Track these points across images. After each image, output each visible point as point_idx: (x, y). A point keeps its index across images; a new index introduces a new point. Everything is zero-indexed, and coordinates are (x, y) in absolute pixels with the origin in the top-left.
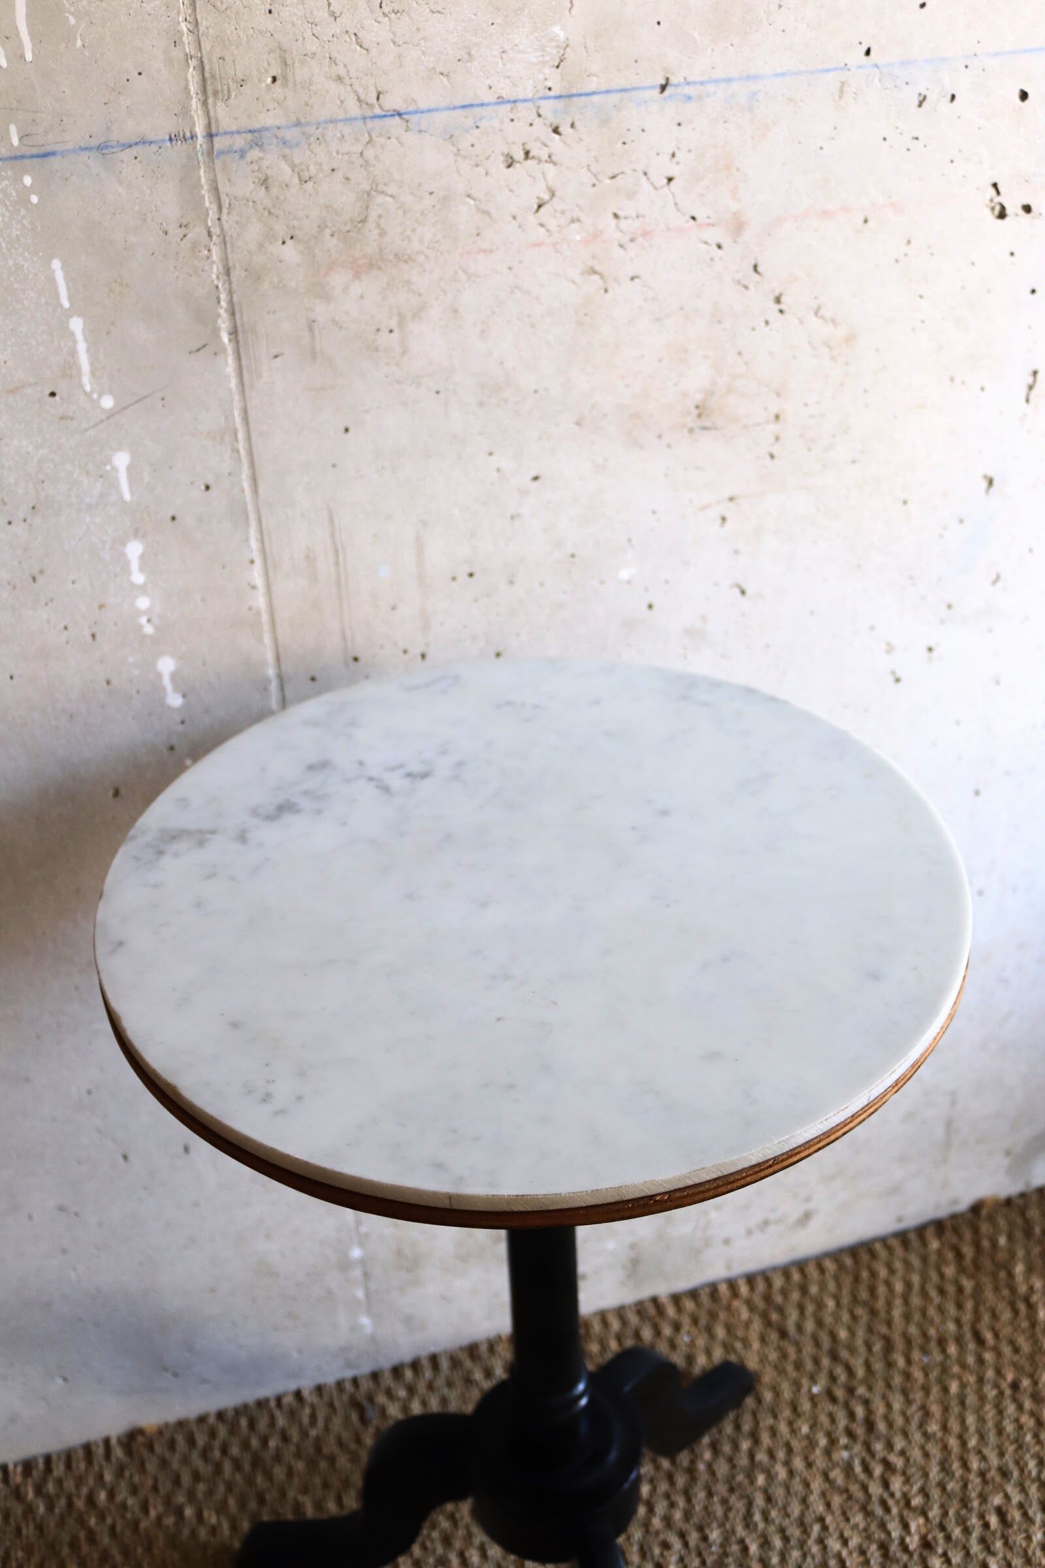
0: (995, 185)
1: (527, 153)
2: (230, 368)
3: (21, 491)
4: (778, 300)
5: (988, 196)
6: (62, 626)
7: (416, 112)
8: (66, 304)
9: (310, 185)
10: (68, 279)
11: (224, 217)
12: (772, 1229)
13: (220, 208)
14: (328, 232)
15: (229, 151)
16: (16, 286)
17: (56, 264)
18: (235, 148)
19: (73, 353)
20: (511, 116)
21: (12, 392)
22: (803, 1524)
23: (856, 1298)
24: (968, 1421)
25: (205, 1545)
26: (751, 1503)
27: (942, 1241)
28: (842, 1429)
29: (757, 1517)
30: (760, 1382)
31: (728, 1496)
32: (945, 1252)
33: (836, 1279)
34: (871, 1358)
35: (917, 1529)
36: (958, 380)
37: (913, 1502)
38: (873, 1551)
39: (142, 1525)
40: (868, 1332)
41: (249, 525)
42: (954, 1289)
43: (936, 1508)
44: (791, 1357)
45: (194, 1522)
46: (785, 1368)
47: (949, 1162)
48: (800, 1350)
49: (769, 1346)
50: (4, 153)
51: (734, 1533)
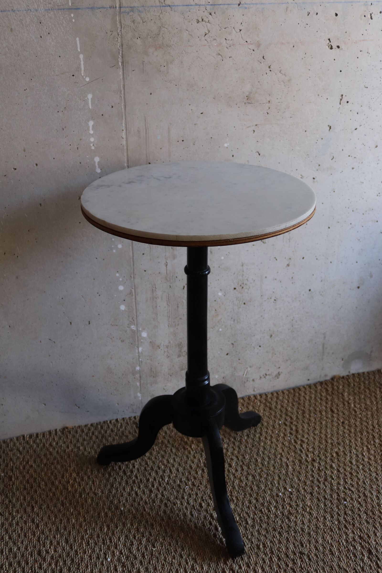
0: (329, 39)
1: (203, 20)
2: (121, 73)
3: (62, 103)
4: (269, 67)
5: (327, 42)
6: (69, 144)
7: (174, 6)
8: (79, 50)
9: (145, 23)
10: (80, 43)
11: (122, 30)
12: (267, 377)
13: (121, 27)
14: (149, 36)
15: (125, 12)
16: (66, 44)
17: (78, 39)
18: (127, 11)
19: (80, 64)
20: (199, 9)
21: (63, 74)
22: (275, 455)
23: (294, 400)
24: (328, 431)
25: (87, 456)
26: (259, 449)
27: (322, 387)
28: (288, 432)
29: (261, 453)
30: (263, 420)
31: (252, 447)
32: (322, 389)
33: (288, 395)
34: (298, 415)
35: (311, 457)
36: (320, 95)
37: (310, 450)
38: (297, 462)
39: (67, 451)
40: (297, 409)
41: (123, 119)
42: (325, 399)
43: (317, 451)
44: (273, 415)
45: (83, 451)
46: (271, 417)
47: (324, 360)
48: (276, 413)
49: (266, 411)
50: (67, 7)
51: (253, 457)
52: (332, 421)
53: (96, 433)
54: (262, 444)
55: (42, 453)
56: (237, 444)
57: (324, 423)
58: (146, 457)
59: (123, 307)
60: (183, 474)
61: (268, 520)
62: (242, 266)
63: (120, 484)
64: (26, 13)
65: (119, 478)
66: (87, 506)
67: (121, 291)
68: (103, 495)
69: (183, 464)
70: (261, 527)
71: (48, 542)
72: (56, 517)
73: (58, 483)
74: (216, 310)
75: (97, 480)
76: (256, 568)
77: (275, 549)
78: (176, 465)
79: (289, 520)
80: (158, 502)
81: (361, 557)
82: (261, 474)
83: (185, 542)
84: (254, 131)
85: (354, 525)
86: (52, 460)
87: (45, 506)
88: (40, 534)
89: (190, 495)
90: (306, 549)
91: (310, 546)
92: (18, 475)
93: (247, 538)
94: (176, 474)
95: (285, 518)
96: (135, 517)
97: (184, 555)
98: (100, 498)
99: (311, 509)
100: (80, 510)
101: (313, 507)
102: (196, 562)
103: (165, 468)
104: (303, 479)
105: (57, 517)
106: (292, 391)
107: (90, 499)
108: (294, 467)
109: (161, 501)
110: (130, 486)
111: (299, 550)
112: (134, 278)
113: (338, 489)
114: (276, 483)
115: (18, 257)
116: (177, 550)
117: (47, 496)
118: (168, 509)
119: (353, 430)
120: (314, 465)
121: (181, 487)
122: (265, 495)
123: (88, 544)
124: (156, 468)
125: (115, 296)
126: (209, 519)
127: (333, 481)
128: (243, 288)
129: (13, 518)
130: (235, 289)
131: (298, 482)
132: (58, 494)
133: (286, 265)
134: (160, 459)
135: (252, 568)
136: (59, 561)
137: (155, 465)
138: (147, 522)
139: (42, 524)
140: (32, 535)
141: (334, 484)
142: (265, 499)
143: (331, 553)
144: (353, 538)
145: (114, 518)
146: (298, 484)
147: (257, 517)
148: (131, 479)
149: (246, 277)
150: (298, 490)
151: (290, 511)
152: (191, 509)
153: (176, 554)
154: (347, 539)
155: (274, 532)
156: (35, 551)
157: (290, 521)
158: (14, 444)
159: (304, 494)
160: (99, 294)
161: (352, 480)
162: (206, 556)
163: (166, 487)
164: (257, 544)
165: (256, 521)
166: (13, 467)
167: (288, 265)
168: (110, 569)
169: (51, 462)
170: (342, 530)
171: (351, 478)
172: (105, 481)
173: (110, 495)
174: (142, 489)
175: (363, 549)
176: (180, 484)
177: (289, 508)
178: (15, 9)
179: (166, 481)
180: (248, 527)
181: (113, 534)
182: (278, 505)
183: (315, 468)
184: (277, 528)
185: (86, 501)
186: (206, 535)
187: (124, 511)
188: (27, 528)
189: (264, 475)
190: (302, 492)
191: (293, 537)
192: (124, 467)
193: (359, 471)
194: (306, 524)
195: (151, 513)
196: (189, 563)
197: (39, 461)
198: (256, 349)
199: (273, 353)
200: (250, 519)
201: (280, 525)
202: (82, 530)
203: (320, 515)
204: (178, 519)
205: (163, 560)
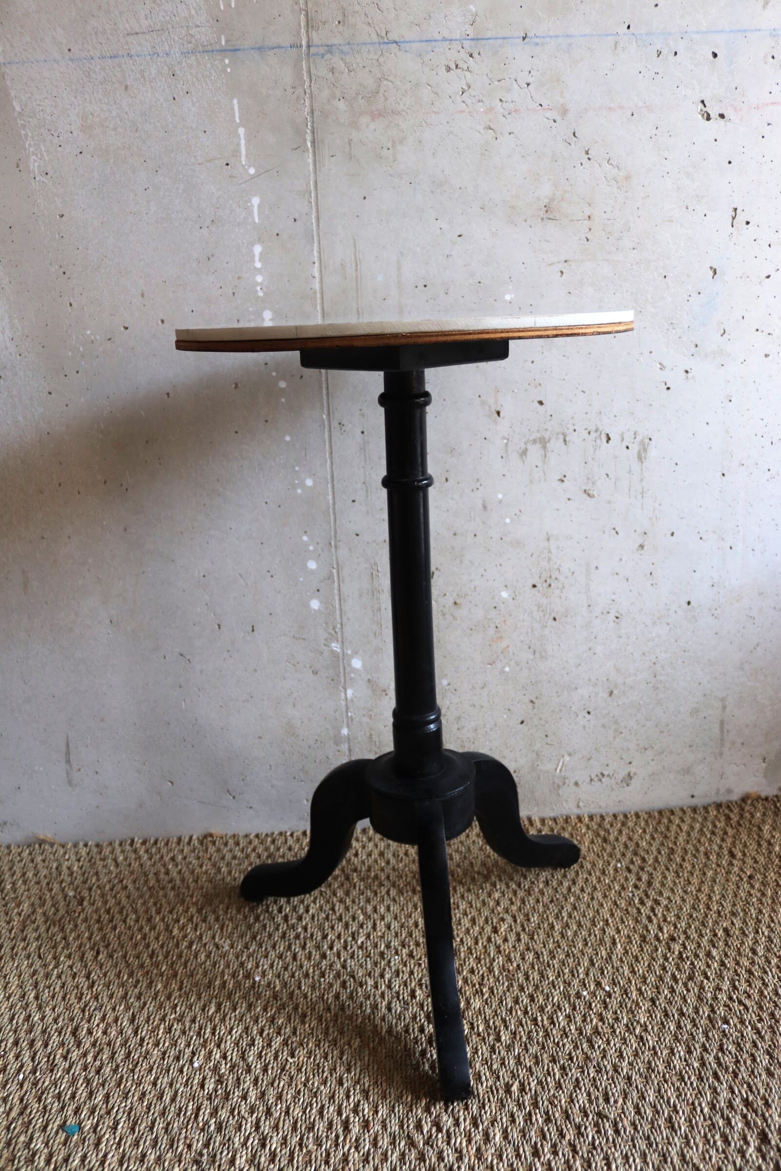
0: (703, 102)
1: (457, 66)
2: (310, 160)
3: (208, 212)
4: (587, 153)
5: (699, 108)
6: (220, 286)
7: (404, 42)
8: (238, 121)
9: (353, 73)
10: (239, 108)
11: (313, 85)
12: (605, 780)
13: (311, 81)
14: (360, 96)
15: (317, 54)
16: (217, 110)
17: (235, 101)
18: (320, 53)
19: (239, 145)
20: (449, 47)
21: (209, 161)
22: (594, 921)
23: (657, 830)
24: (716, 889)
25: (228, 884)
26: (563, 908)
27: (719, 811)
28: (631, 884)
29: (563, 914)
30: (584, 858)
31: (549, 903)
32: (719, 816)
33: (647, 822)
34: (659, 856)
35: (668, 931)
36: (691, 209)
37: (669, 920)
38: (636, 938)
39: (196, 871)
40: (660, 845)
41: (314, 242)
42: (721, 833)
43: (683, 924)
44: (608, 851)
45: (226, 874)
46: (602, 855)
47: (724, 756)
48: (615, 848)
49: (595, 844)
50: (218, 48)
51: (548, 919)
52: (728, 872)
53: (260, 850)
54: (572, 899)
55: (153, 870)
56: (521, 894)
57: (710, 874)
58: (336, 897)
59: (315, 604)
60: (396, 935)
61: (546, 1039)
62: (548, 540)
63: (270, 936)
64: (151, 59)
65: (272, 926)
66: (194, 966)
67: (312, 572)
68: (232, 950)
69: (403, 917)
70: (527, 1051)
71: (99, 1016)
72: (131, 975)
73: (160, 920)
74: (497, 627)
75: (230, 924)
76: (491, 1131)
77: (544, 1097)
78: (389, 918)
79: (592, 1046)
80: (330, 977)
81: (741, 1147)
82: (555, 952)
83: (357, 1057)
84: (562, 272)
85: (736, 1075)
86: (165, 883)
87: (120, 954)
88: (91, 998)
89: (397, 973)
90: (614, 1108)
91: (625, 1103)
92: (97, 898)
93: (490, 1068)
94: (384, 934)
95: (584, 1040)
96: (275, 997)
97: (347, 1081)
98: (224, 956)
99: (646, 1030)
100: (179, 970)
101: (650, 1027)
102: (368, 1098)
103: (366, 920)
104: (641, 971)
105: (133, 975)
106: (656, 814)
107: (204, 954)
108: (628, 948)
109: (338, 975)
110: (287, 943)
111: (598, 1108)
112: (336, 547)
113: (715, 998)
114: (580, 971)
115: (127, 490)
116: (335, 1070)
117: (131, 939)
118: (346, 992)
119: (769, 893)
120: (672, 947)
121: (386, 956)
122: (553, 991)
123: (169, 1030)
124: (347, 918)
125: (301, 579)
126: (422, 1021)
127: (705, 981)
128: (550, 585)
129: (56, 967)
130: (534, 586)
131: (630, 975)
132: (152, 938)
133: (637, 546)
134: (361, 904)
135: (483, 1130)
136: (104, 1051)
137: (349, 912)
138: (296, 1008)
139: (102, 982)
140: (76, 998)
141: (707, 989)
142: (551, 999)
143: (669, 1125)
144: (730, 1101)
145: (235, 993)
146: (629, 979)
147: (524, 1030)
148: (294, 931)
149: (556, 563)
150: (626, 991)
151: (597, 1028)
152: (392, 998)
153: (331, 1076)
154: (715, 1101)
155: (550, 1065)
156: (70, 1027)
157: (594, 1048)
158: (112, 852)
159: (637, 1000)
160: (271, 573)
161: (750, 986)
162: (392, 1090)
163: (356, 953)
164: (508, 1082)
165: (518, 1038)
166: (94, 884)
167: (642, 547)
168: (192, 1082)
169: (161, 886)
170: (705, 1081)
171: (748, 981)
172: (243, 928)
173: (243, 952)
174: (307, 951)
175: (749, 1127)
176: (386, 951)
177: (596, 1023)
178: (133, 53)
179: (359, 942)
180: (498, 1047)
181: (223, 1020)
182: (573, 1014)
183: (673, 953)
184: (561, 1058)
185: (196, 957)
186: (405, 1051)
187: (259, 982)
188: (72, 986)
189: (559, 955)
190: (634, 995)
191: (592, 1080)
192: (288, 910)
193: (768, 970)
194: (627, 1058)
195: (309, 994)
196: (352, 1097)
197: (142, 882)
198: (580, 717)
199: (616, 731)
200: (506, 1032)
201: (567, 1052)
202: (168, 1004)
203: (662, 1044)
204: (359, 1012)
205: (301, 1083)
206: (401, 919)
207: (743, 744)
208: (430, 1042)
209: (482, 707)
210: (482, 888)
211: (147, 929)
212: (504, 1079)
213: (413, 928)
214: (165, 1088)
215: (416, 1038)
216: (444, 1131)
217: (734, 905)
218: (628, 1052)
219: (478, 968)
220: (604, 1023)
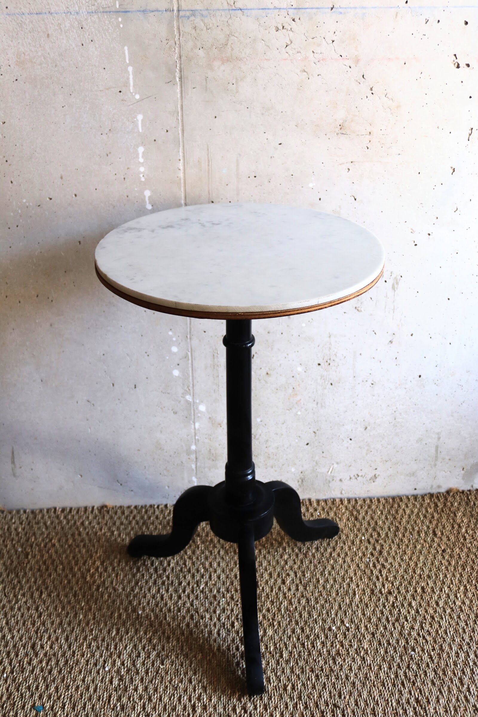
0: (455, 55)
1: (283, 27)
2: (178, 90)
3: (107, 124)
4: (371, 89)
5: (453, 59)
6: (115, 173)
7: (246, 9)
8: (128, 62)
9: (210, 30)
10: (129, 53)
11: (181, 38)
12: (359, 478)
13: (180, 35)
14: (214, 47)
15: (185, 16)
16: (113, 54)
17: (126, 48)
18: (186, 16)
19: (128, 78)
20: (279, 14)
21: (108, 89)
22: (344, 578)
23: (390, 512)
24: (421, 558)
25: (119, 544)
26: (326, 568)
27: (431, 500)
28: (370, 552)
29: (326, 573)
30: (342, 532)
31: (317, 564)
32: (431, 504)
33: (384, 505)
34: (389, 532)
35: (387, 587)
36: (441, 128)
37: (389, 579)
38: (368, 591)
39: (98, 534)
40: (391, 524)
41: (180, 146)
42: (430, 516)
43: (398, 583)
44: (357, 527)
45: (117, 536)
46: (354, 529)
47: (437, 466)
48: (362, 525)
49: (350, 521)
50: (114, 10)
51: (316, 576)
52: (431, 547)
53: (138, 518)
54: (332, 562)
55: (70, 532)
56: (301, 556)
57: (419, 547)
58: (187, 555)
59: (176, 373)
60: (224, 584)
61: (309, 657)
62: (330, 337)
64: (66, 16)
65: (148, 575)
66: (101, 603)
67: (175, 354)
68: (124, 592)
69: (228, 571)
70: (297, 665)
71: (46, 636)
72: (63, 609)
73: (78, 570)
74: (294, 388)
75: (122, 574)
76: (274, 713)
77: (305, 694)
78: (219, 571)
79: (335, 663)
80: (184, 612)
82: (319, 598)
83: (200, 666)
84: (349, 169)
85: (414, 684)
86: (79, 542)
87: (55, 594)
88: (40, 624)
89: (224, 610)
90: (343, 702)
91: (350, 699)
92: (37, 553)
93: (276, 674)
94: (216, 582)
95: (330, 659)
96: (151, 625)
97: (194, 680)
98: (119, 596)
99: (367, 653)
100: (92, 605)
101: (369, 651)
102: (206, 692)
103: (205, 572)
104: (368, 614)
106: (391, 500)
107: (107, 595)
108: (362, 598)
109: (188, 611)
110: (157, 588)
111: (335, 701)
112: (190, 339)
113: (409, 634)
114: (332, 613)
115: (52, 301)
116: (187, 673)
117: (61, 583)
118: (193, 622)
119: (453, 563)
120: (389, 599)
121: (217, 598)
122: (315, 625)
123: (89, 646)
124: (194, 570)
125: (167, 358)
126: (238, 643)
127: (406, 623)
128: (329, 364)
129: (17, 602)
130: (319, 364)
131: (362, 616)
132: (74, 582)
133: (388, 342)
134: (202, 561)
135: (270, 712)
136: (52, 659)
137: (195, 566)
138: (164, 633)
139: (46, 614)
140: (31, 624)
141: (406, 628)
142: (313, 631)
143: (373, 712)
144: (408, 700)
145: (127, 622)
146: (361, 619)
147: (297, 651)
148: (161, 579)
149: (334, 351)
150: (358, 627)
151: (339, 650)
152: (221, 626)
153: (185, 677)
154: (400, 699)
155: (310, 673)
156: (30, 643)
157: (336, 664)
158: (43, 517)
159: (364, 633)
160: (148, 354)
161: (431, 627)
162: (220, 687)
163: (199, 595)
164: (286, 683)
165: (293, 656)
166: (33, 543)
167: (391, 342)
168: (105, 680)
169: (76, 544)
170: (396, 687)
171: (430, 624)
172: (130, 576)
173: (131, 594)
174: (170, 593)
176: (217, 595)
177: (339, 648)
178: (52, 11)
179: (201, 588)
180: (281, 661)
181: (121, 640)
182: (326, 641)
183: (389, 603)
184: (316, 669)
185: (102, 597)
186: (228, 662)
187: (141, 615)
188: (28, 616)
189: (321, 601)
190: (363, 630)
191: (333, 684)
192: (157, 564)
193: (444, 617)
194: (354, 670)
195: (171, 623)
196: (197, 691)
197: (64, 541)
198: (345, 442)
199: (368, 450)
200: (286, 652)
201: (321, 666)
202: (87, 629)
203: (375, 662)
204: (201, 636)
205: (168, 681)
206: (227, 572)
207: (450, 459)
208: (242, 657)
209: (282, 435)
210: (277, 551)
211: (70, 576)
212: (283, 682)
213: (234, 579)
214: (90, 683)
215: (234, 654)
216: (248, 713)
217: (430, 571)
218: (355, 667)
219: (272, 608)
220: (343, 648)
